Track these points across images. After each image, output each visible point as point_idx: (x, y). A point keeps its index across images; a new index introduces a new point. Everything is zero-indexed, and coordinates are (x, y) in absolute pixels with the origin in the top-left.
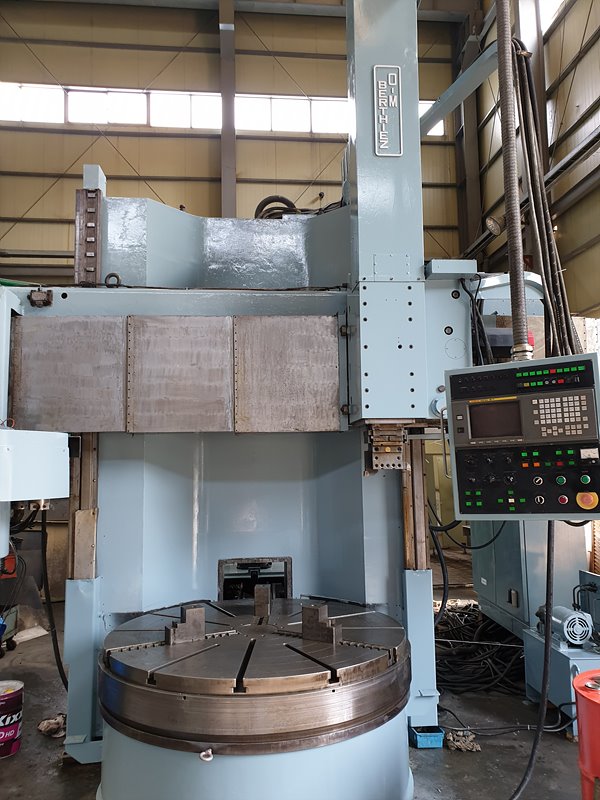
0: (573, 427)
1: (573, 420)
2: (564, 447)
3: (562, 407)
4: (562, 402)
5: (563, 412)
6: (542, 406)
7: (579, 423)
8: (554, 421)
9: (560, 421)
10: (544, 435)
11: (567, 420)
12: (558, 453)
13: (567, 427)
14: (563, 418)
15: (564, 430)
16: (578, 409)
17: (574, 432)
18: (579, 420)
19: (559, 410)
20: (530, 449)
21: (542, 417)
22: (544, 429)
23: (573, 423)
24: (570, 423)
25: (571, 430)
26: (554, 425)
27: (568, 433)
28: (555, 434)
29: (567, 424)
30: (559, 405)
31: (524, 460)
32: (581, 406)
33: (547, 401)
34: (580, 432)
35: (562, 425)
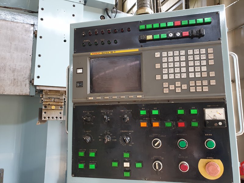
0: (199, 83)
1: (198, 75)
2: (187, 105)
3: (187, 61)
4: (187, 55)
5: (187, 67)
6: (165, 60)
7: (204, 78)
8: (178, 76)
9: (184, 76)
10: (166, 91)
11: (192, 75)
12: (180, 112)
13: (192, 83)
14: (188, 72)
15: (189, 87)
16: (204, 63)
17: (199, 89)
18: (205, 75)
19: (183, 64)
20: (150, 106)
21: (165, 71)
22: (166, 85)
23: (198, 79)
24: (195, 79)
25: (196, 86)
26: (178, 80)
27: (192, 90)
28: (178, 90)
29: (192, 79)
30: (183, 58)
31: (143, 118)
32: (207, 60)
33: (170, 53)
34: (206, 89)
35: (187, 81)
